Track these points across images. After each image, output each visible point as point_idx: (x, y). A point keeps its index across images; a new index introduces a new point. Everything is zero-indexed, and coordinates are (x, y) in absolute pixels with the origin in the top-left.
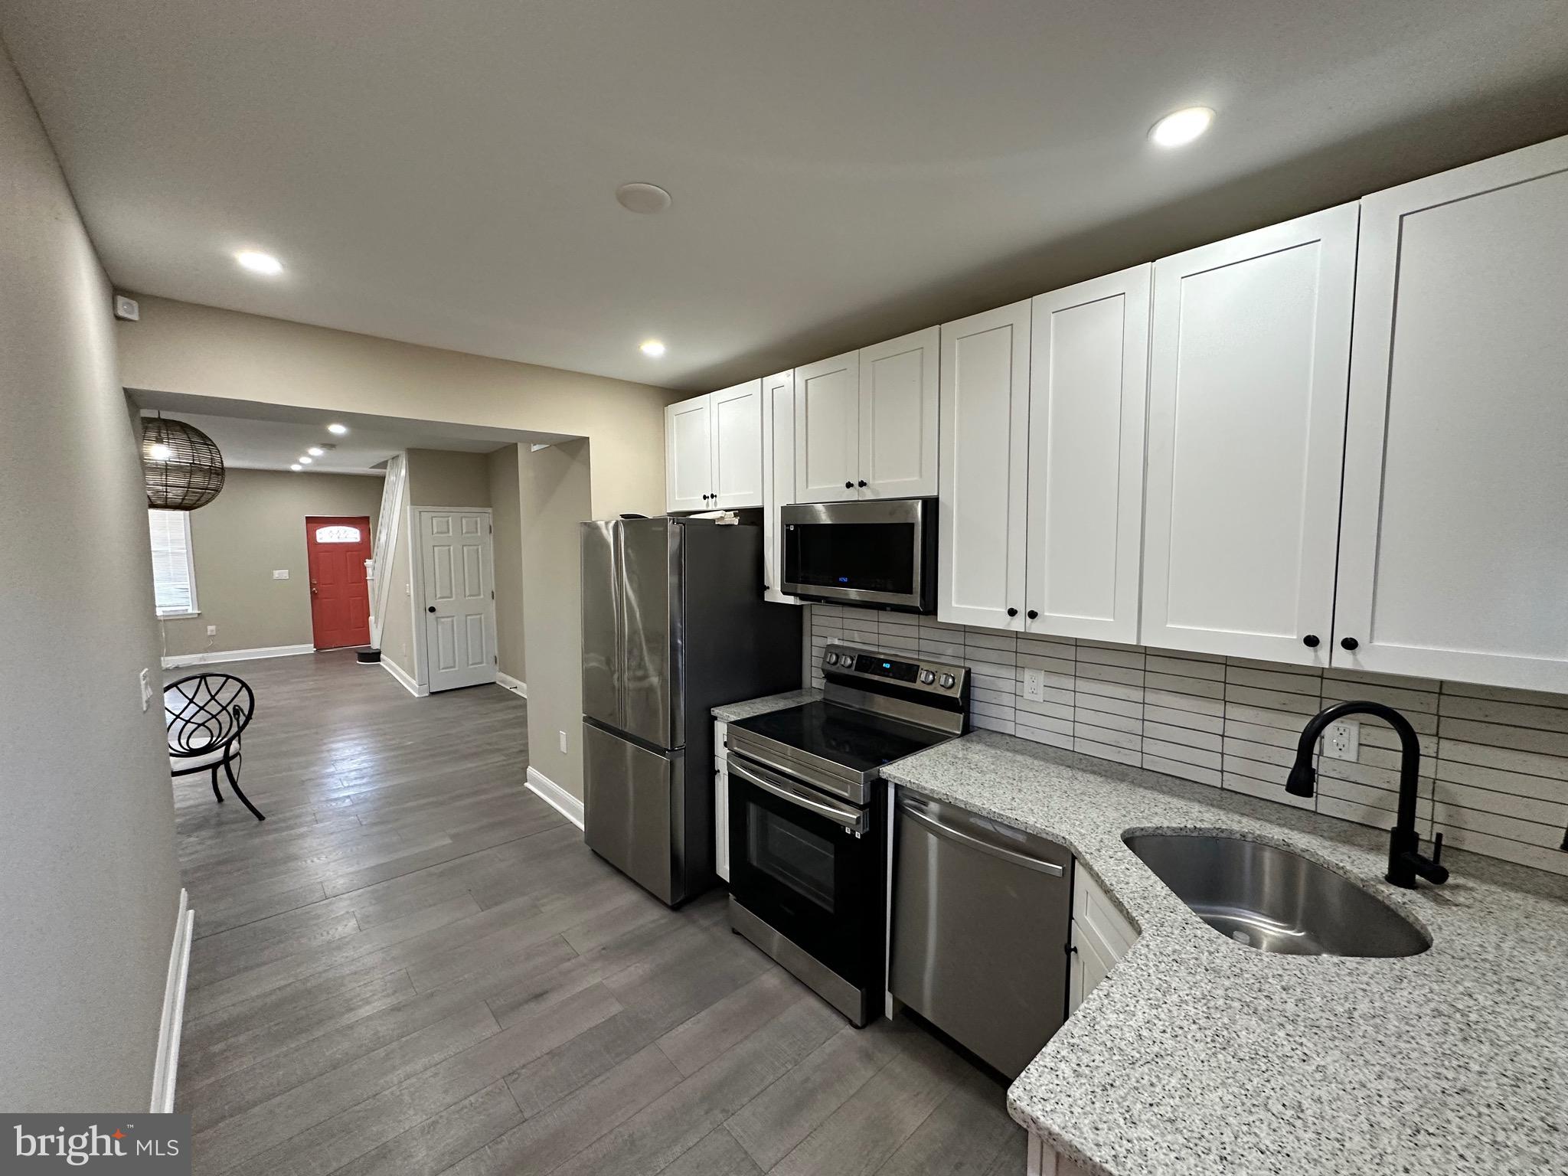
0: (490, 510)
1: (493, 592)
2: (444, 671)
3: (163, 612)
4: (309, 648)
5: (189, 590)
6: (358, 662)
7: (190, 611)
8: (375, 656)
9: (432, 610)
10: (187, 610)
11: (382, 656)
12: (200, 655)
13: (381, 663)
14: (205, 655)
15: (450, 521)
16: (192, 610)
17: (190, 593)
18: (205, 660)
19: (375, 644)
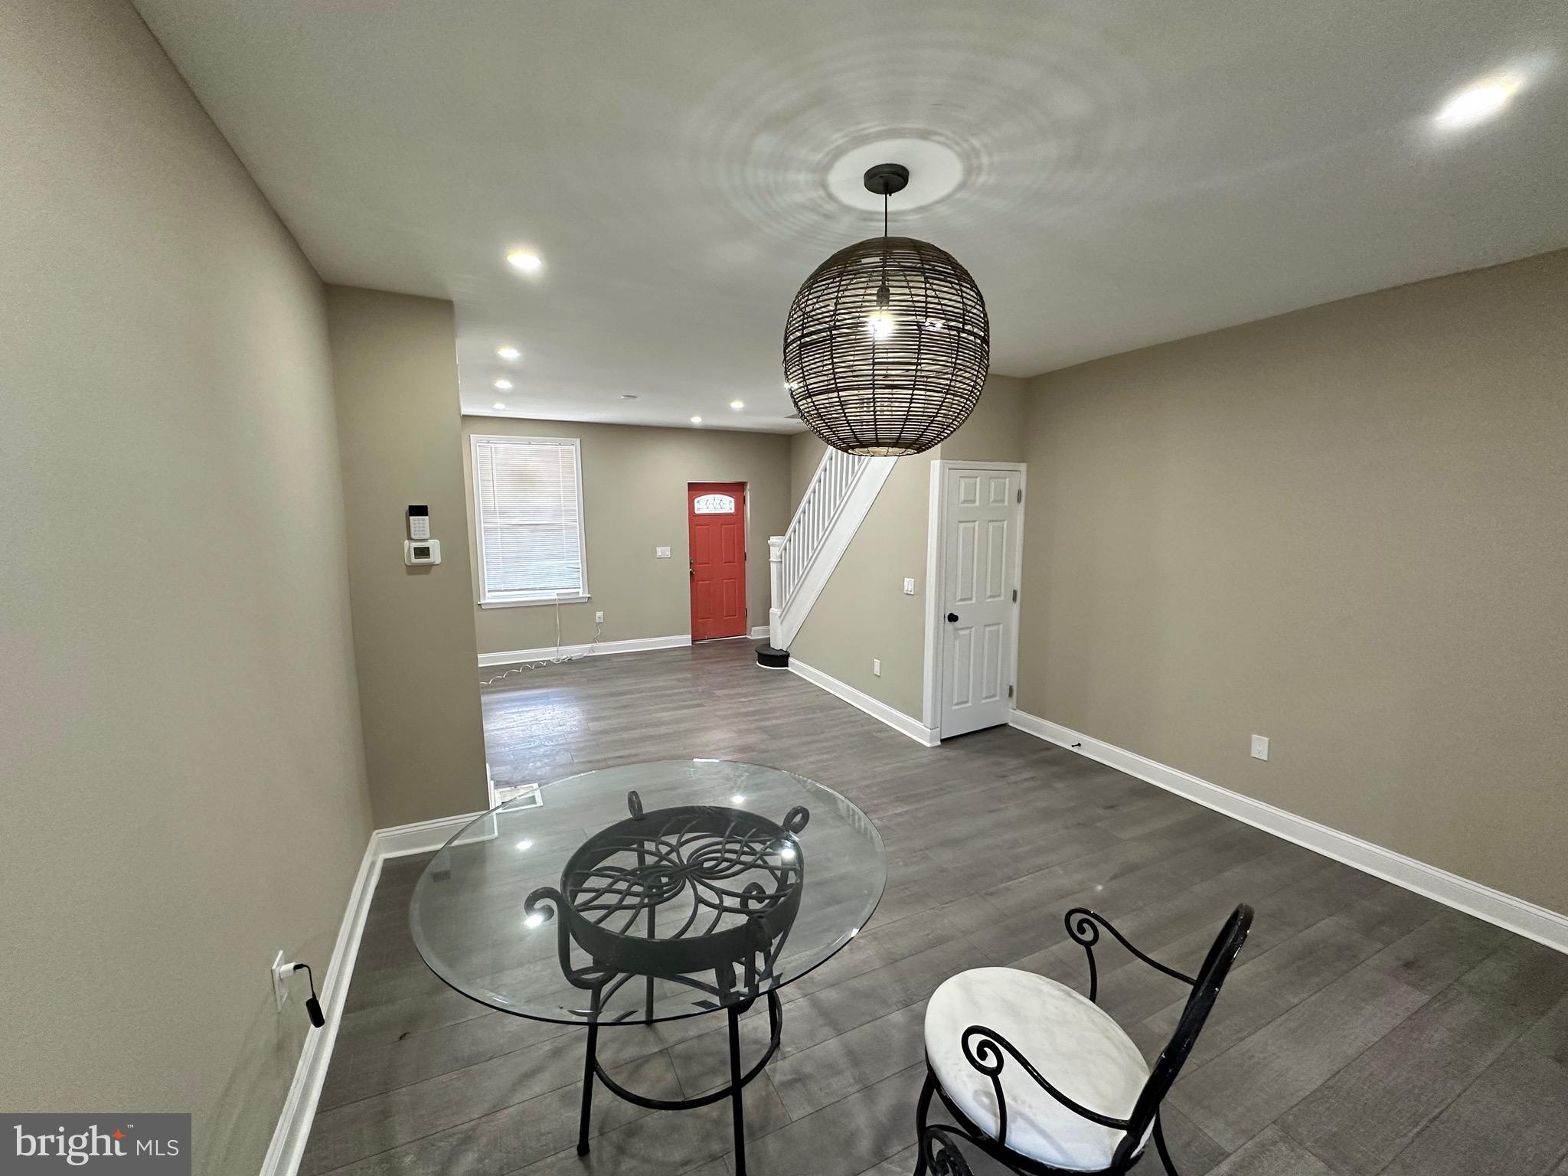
0: (1023, 467)
1: (1015, 592)
2: (958, 707)
3: (558, 594)
4: (686, 640)
5: (580, 570)
6: (757, 663)
7: (581, 595)
8: (781, 659)
9: (953, 618)
10: (578, 593)
11: (791, 660)
12: (589, 646)
13: (789, 669)
14: (595, 645)
15: (978, 483)
16: (583, 593)
17: (581, 573)
18: (594, 651)
19: (779, 643)
